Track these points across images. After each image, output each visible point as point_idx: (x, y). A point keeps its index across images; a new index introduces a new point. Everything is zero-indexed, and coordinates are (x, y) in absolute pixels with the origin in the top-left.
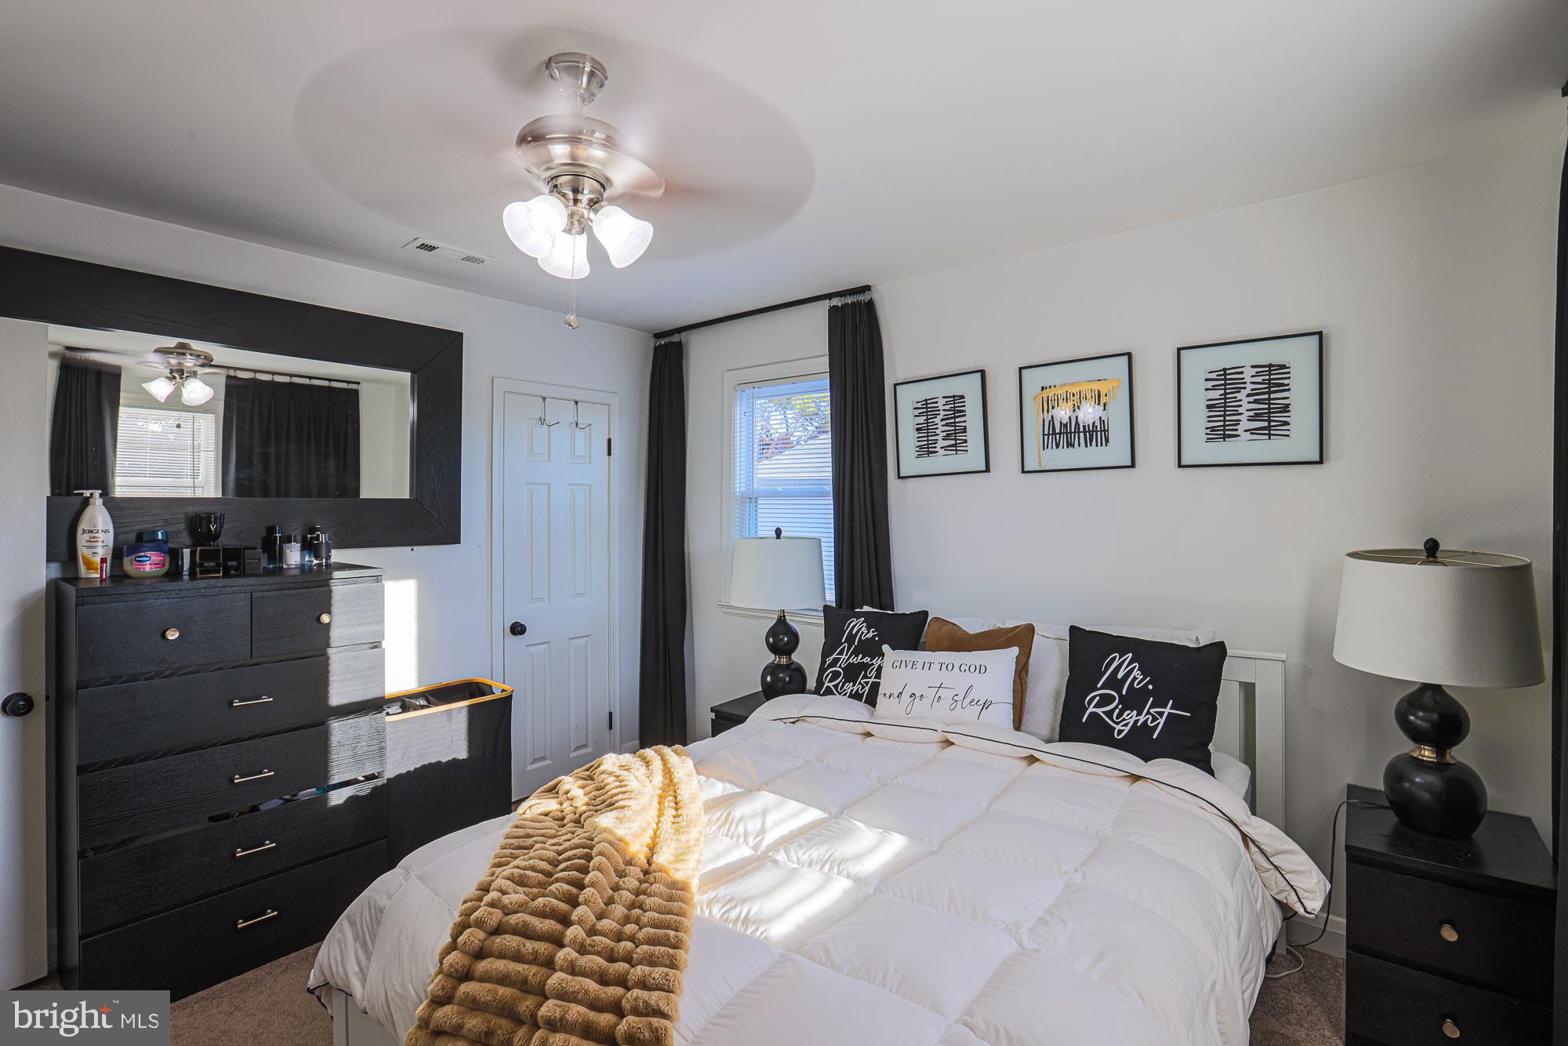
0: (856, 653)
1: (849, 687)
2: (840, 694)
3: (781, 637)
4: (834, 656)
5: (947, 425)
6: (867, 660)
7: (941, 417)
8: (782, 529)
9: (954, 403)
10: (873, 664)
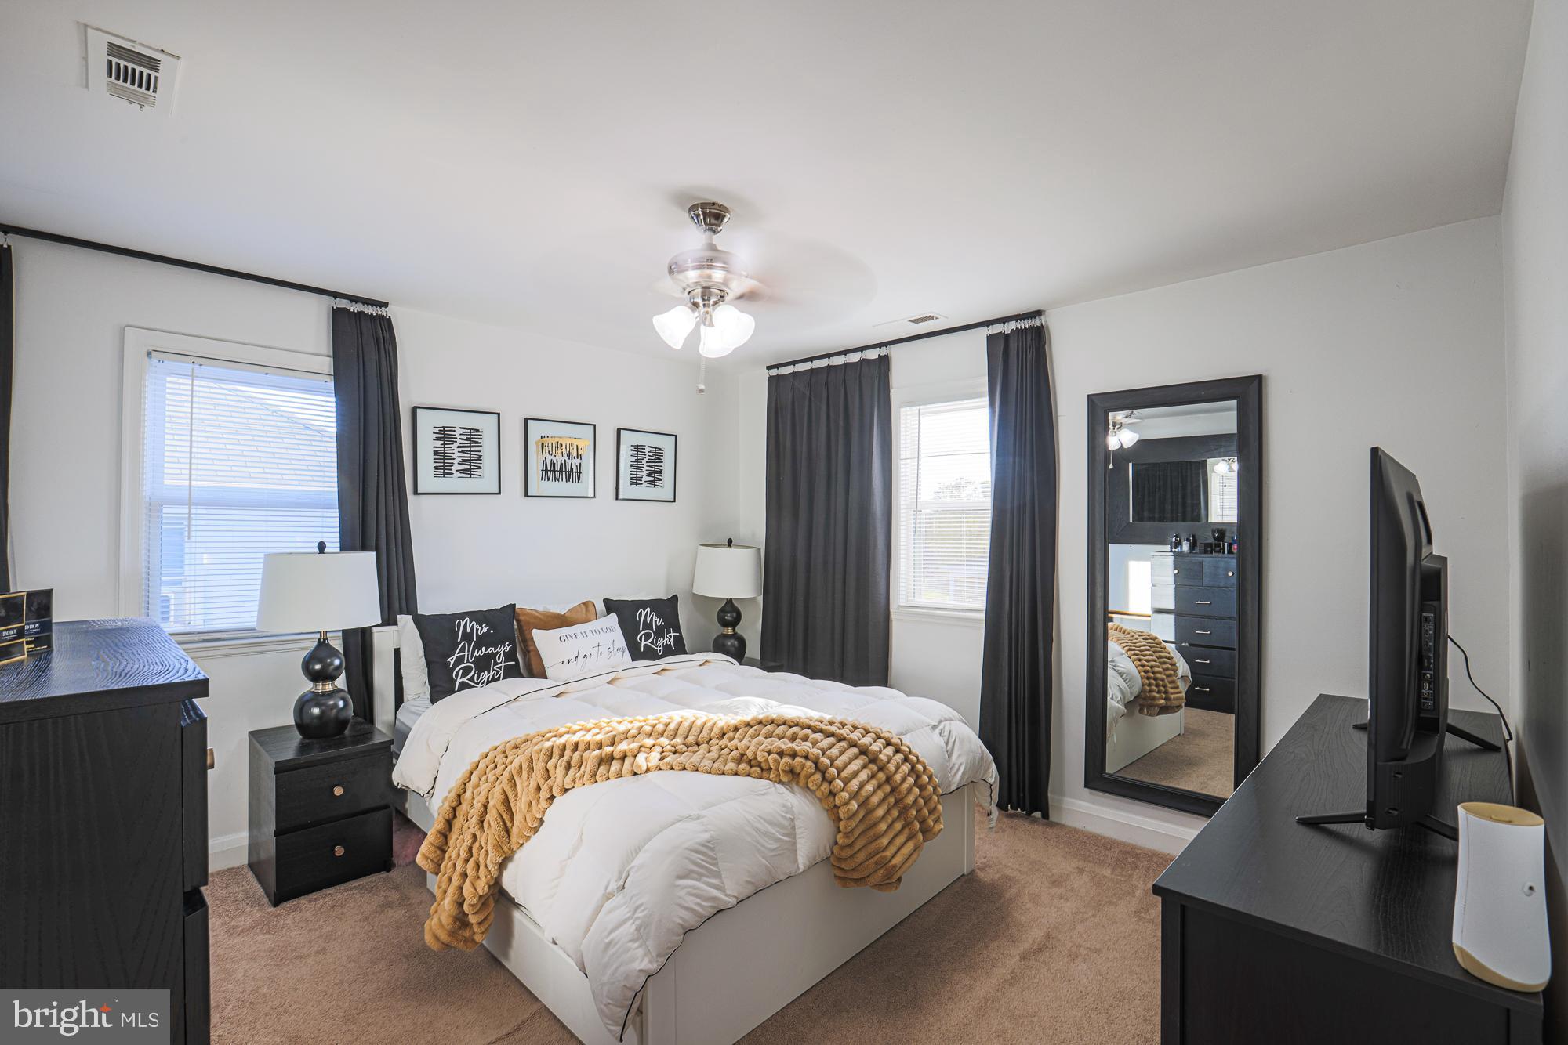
0: (478, 646)
1: (485, 676)
2: (478, 684)
3: (329, 660)
4: (456, 655)
5: (463, 452)
6: (491, 650)
7: (458, 444)
8: (327, 545)
9: (471, 435)
10: (498, 652)
